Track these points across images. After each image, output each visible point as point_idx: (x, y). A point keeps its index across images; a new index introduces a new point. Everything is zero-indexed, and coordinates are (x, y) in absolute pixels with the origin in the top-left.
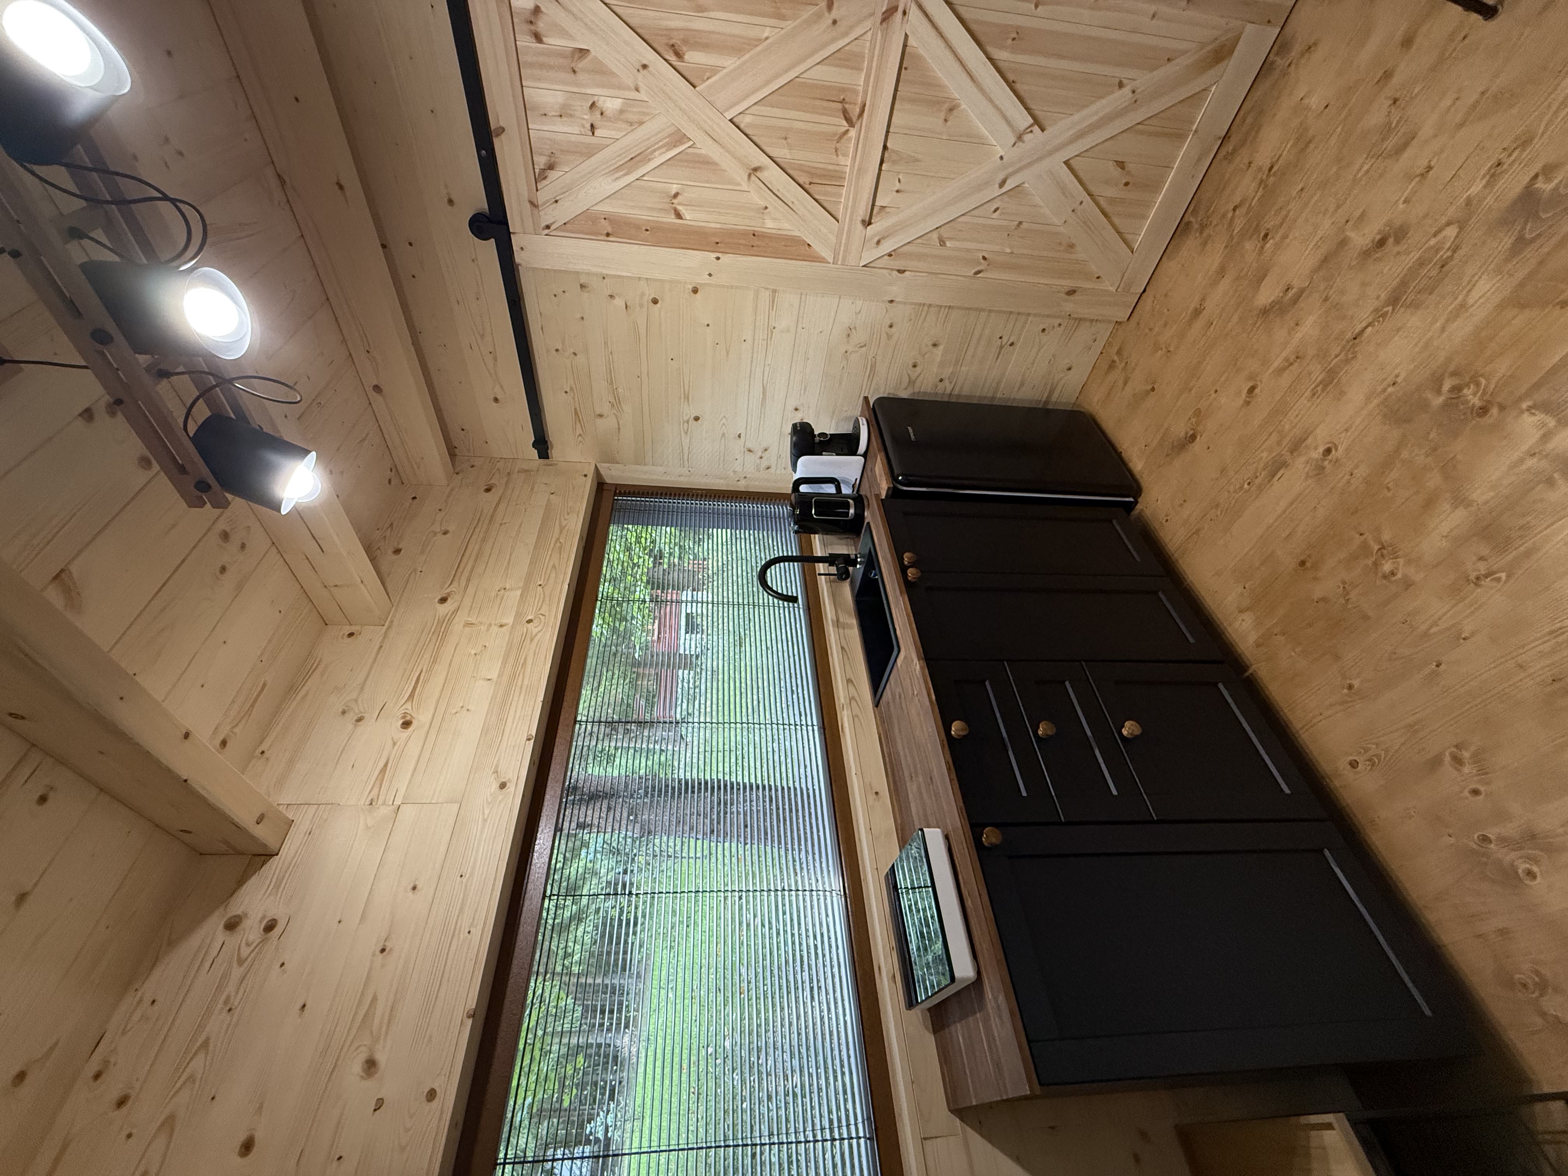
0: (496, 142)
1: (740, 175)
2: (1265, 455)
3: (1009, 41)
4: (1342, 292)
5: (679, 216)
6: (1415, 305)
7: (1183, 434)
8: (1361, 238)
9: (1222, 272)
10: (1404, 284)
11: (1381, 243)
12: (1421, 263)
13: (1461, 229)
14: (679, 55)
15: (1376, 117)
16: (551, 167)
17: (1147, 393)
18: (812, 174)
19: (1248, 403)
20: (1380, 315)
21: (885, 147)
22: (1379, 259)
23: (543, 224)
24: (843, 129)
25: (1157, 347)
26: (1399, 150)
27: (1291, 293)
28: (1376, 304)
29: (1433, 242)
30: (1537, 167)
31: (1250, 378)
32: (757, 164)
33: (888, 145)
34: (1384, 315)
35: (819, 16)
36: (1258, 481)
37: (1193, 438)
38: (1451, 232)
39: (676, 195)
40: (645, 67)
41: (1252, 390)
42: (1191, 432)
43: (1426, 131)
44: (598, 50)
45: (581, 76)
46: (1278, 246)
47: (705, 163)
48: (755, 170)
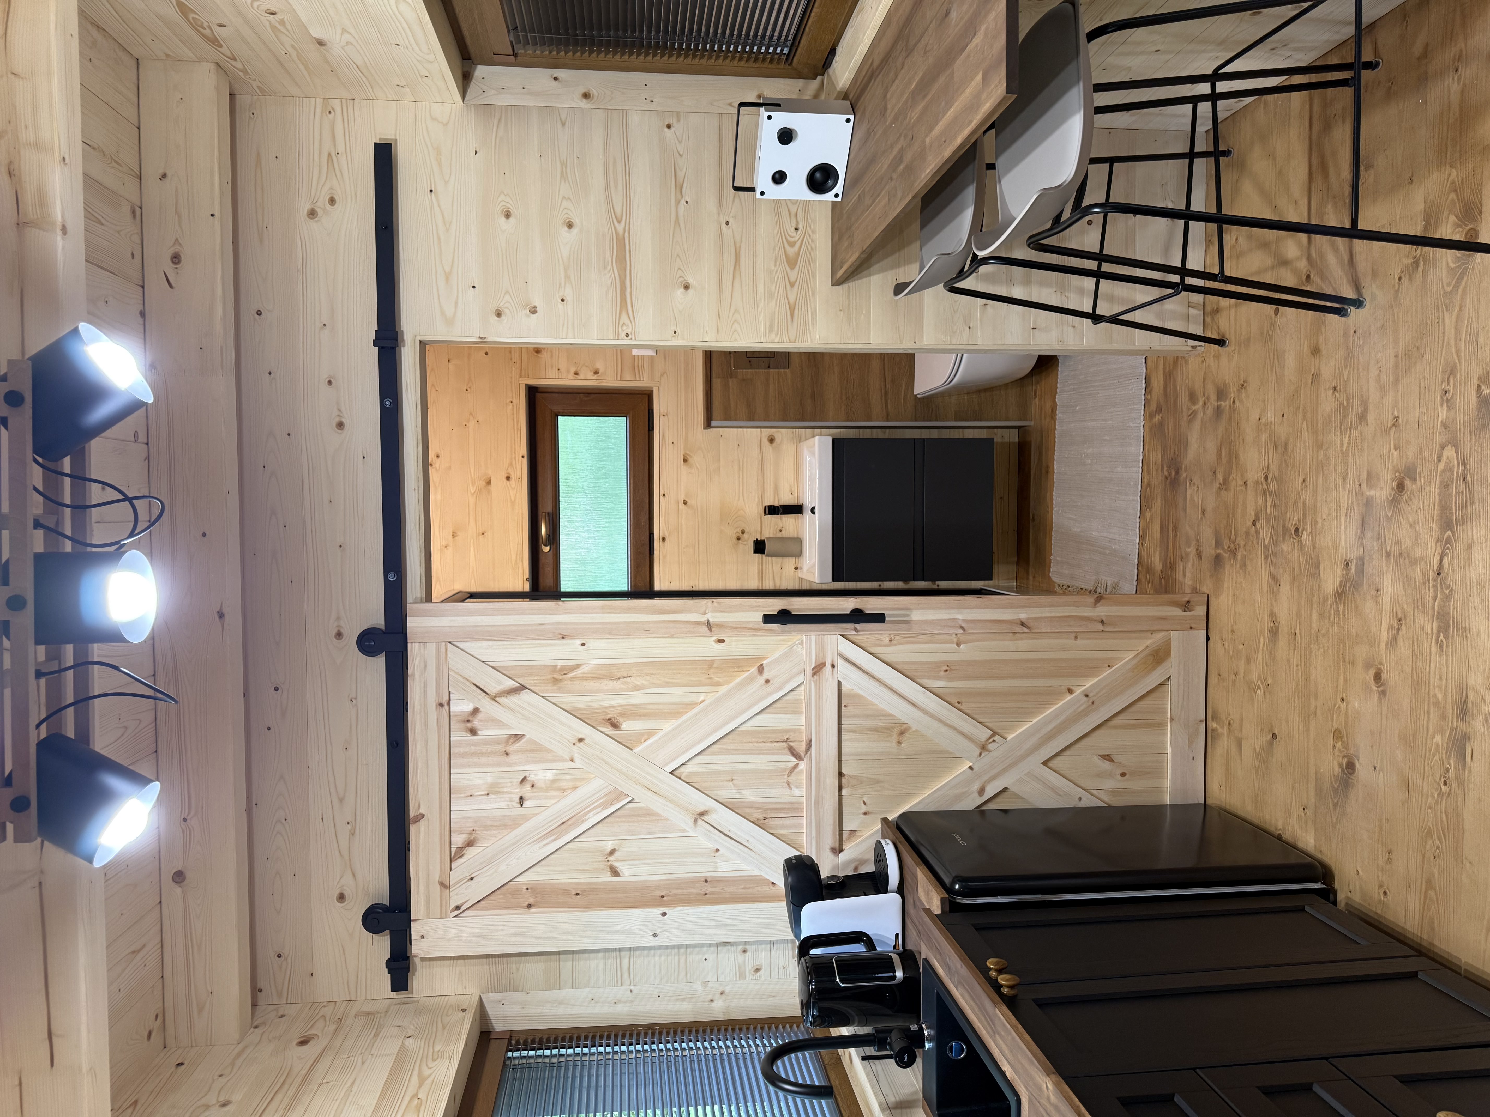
2: (1438, 739)
4: (1398, 542)
6: (1468, 519)
7: (1337, 770)
8: (1381, 493)
9: (1275, 581)
10: (1444, 508)
11: (1401, 487)
12: (1446, 486)
13: (1455, 446)
15: (1327, 403)
17: (1271, 744)
19: (1383, 693)
20: (1446, 544)
22: (1409, 500)
25: (1252, 689)
26: (1363, 416)
27: (1353, 566)
28: (1435, 535)
29: (1441, 466)
30: (1475, 382)
31: (1368, 666)
34: (1448, 541)
36: (1452, 774)
37: (1350, 767)
38: (1449, 452)
41: (1378, 677)
42: (1345, 761)
43: (1374, 396)
46: (1313, 534)
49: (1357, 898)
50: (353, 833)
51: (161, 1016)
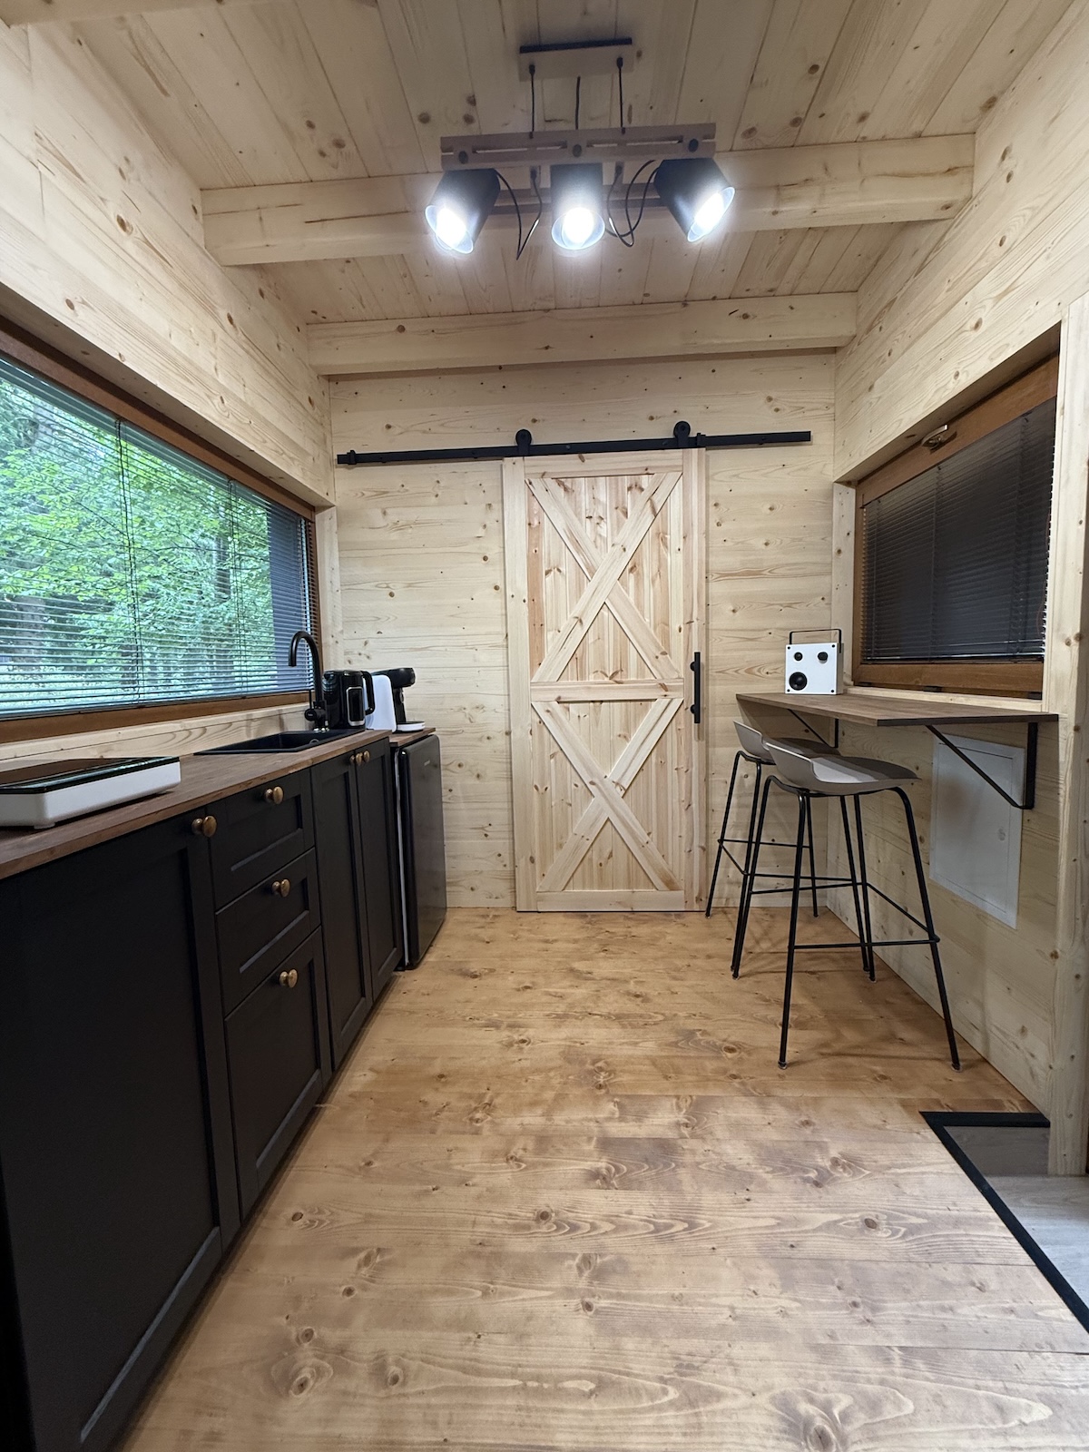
0: (576, 456)
1: (577, 611)
2: (496, 1015)
3: (660, 760)
4: (606, 996)
5: (547, 573)
6: (624, 1026)
7: (473, 971)
8: (632, 987)
9: (576, 941)
10: (628, 1016)
11: (637, 996)
12: (641, 1016)
13: (664, 1020)
14: (631, 570)
15: (679, 963)
16: (566, 489)
17: (484, 941)
18: (582, 658)
19: (518, 990)
20: (608, 1017)
21: (602, 702)
22: (630, 1000)
23: (532, 480)
24: (607, 673)
25: (514, 933)
26: (675, 978)
27: (589, 975)
28: (612, 1012)
29: (652, 1014)
30: (702, 1028)
31: (533, 983)
32: (584, 621)
33: (603, 704)
34: (609, 1018)
35: (658, 648)
36: (476, 1022)
37: (476, 977)
38: (661, 1018)
39: (559, 570)
40: (625, 550)
41: (527, 987)
42: (478, 974)
43: (687, 983)
44: (628, 523)
45: (615, 512)
46: (605, 957)
47: (580, 590)
48: (581, 621)
49: (401, 980)
50: (424, 432)
51: (324, 321)
